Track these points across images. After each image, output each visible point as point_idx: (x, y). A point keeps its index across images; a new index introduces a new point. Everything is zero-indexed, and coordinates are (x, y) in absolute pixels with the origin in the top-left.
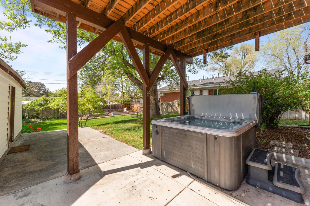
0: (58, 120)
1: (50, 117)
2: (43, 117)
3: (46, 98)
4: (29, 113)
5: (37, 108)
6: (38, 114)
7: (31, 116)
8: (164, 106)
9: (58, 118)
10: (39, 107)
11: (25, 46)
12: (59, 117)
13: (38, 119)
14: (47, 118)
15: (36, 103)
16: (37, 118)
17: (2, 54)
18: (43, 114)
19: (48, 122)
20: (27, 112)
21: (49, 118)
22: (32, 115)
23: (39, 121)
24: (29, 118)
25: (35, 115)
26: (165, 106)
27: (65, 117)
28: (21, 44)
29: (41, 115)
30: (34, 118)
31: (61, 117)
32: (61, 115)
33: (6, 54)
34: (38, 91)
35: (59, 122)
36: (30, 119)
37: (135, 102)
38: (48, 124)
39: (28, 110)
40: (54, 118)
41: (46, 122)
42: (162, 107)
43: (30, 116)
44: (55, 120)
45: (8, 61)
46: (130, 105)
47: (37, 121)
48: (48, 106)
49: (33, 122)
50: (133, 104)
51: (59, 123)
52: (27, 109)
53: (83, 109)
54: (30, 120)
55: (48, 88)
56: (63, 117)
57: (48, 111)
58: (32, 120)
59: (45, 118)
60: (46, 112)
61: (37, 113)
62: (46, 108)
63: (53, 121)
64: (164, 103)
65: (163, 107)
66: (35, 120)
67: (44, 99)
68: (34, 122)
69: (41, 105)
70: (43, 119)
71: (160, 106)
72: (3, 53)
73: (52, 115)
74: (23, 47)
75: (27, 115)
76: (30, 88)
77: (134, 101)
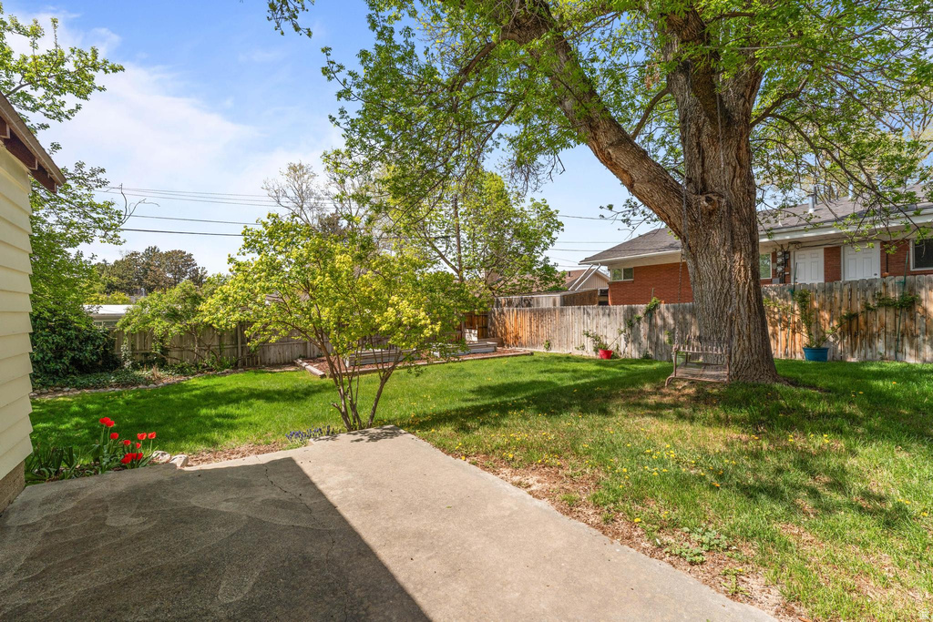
0: (235, 375)
1: (207, 361)
2: (182, 361)
3: (191, 289)
4: (133, 347)
5: (159, 326)
6: (165, 351)
7: (143, 358)
8: (664, 319)
9: (235, 367)
10: (166, 324)
11: (115, 70)
12: (236, 364)
13: (166, 370)
14: (197, 366)
15: (157, 305)
16: (163, 364)
17: (23, 94)
18: (182, 350)
19: (198, 382)
20: (126, 340)
21: (204, 367)
22: (147, 355)
23: (167, 377)
24: (135, 367)
25: (156, 355)
26: (671, 321)
27: (257, 363)
28: (100, 60)
29: (174, 354)
30: (150, 364)
31: (244, 364)
32: (245, 354)
33: (38, 94)
34: (175, 279)
35: (241, 385)
36: (138, 369)
37: (510, 303)
38: (195, 396)
39: (131, 335)
40: (220, 367)
41: (194, 381)
42: (652, 326)
43: (138, 358)
44: (224, 374)
45: (46, 121)
46: (486, 315)
47: (159, 378)
48: (200, 318)
49: (147, 381)
50: (502, 313)
51: (239, 390)
52: (126, 330)
53: (379, 325)
54: (136, 373)
55: (203, 268)
56: (253, 364)
57: (199, 340)
58: (145, 373)
59: (189, 367)
60: (194, 341)
61: (162, 348)
62: (191, 328)
63: (217, 380)
64: (663, 306)
65: (659, 322)
66: (153, 375)
67: (184, 290)
68: (147, 385)
69: (173, 316)
70: (182, 371)
71: (639, 319)
72: (23, 89)
73: (212, 355)
74: (106, 71)
75: (129, 353)
76: (152, 268)
77: (503, 300)
